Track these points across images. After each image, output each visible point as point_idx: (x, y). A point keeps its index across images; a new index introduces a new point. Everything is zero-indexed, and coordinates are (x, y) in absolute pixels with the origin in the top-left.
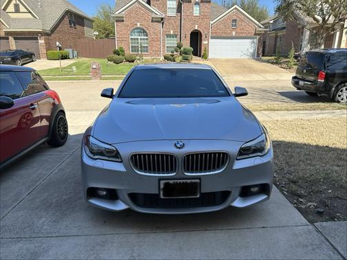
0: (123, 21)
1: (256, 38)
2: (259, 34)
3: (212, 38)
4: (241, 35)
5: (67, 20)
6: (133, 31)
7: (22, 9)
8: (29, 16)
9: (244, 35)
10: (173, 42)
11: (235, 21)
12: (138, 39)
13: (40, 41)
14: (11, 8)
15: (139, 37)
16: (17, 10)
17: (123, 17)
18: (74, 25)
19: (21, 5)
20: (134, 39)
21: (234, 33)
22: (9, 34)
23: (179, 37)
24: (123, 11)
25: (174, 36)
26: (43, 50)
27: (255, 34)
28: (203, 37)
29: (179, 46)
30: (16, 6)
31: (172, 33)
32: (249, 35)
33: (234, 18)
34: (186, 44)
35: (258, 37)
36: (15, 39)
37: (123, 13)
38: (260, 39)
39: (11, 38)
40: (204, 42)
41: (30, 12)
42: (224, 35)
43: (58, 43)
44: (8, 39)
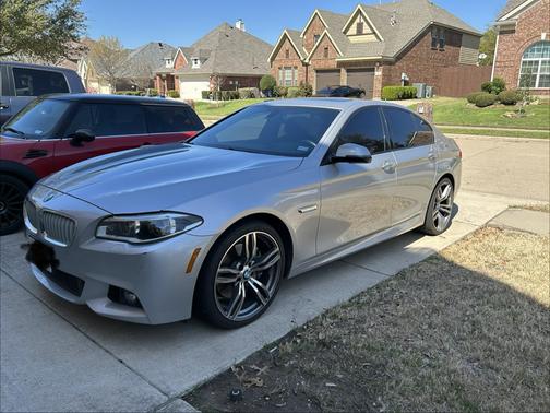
0: (513, 31)
5: (428, 39)
6: (530, 48)
7: (366, 29)
8: (373, 37)
12: (537, 62)
13: (377, 74)
14: (353, 30)
15: (541, 60)
16: (360, 32)
17: (514, 25)
18: (441, 46)
19: (365, 24)
20: (531, 62)
22: (341, 64)
24: (516, 14)
26: (378, 86)
30: (360, 26)
36: (348, 71)
37: (517, 17)
39: (343, 70)
41: (375, 33)
43: (403, 75)
44: (339, 71)
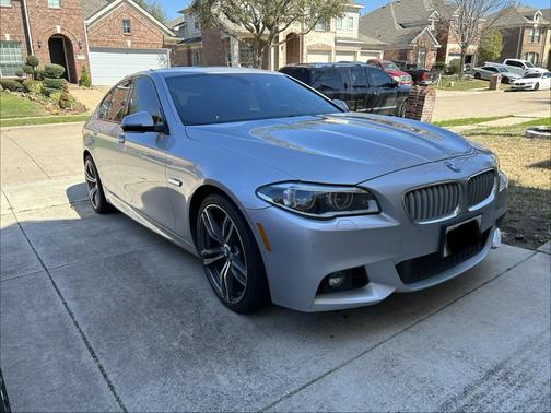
1: (165, 52)
2: (169, 47)
3: (92, 50)
4: (142, 46)
9: (146, 47)
10: (16, 56)
11: (126, 22)
21: (129, 43)
23: (24, 45)
25: (14, 44)
27: (164, 46)
28: (75, 47)
29: (32, 63)
31: (8, 39)
32: (154, 47)
33: (126, 17)
34: (44, 60)
35: (169, 51)
38: (172, 54)
40: (79, 57)
42: (112, 45)
